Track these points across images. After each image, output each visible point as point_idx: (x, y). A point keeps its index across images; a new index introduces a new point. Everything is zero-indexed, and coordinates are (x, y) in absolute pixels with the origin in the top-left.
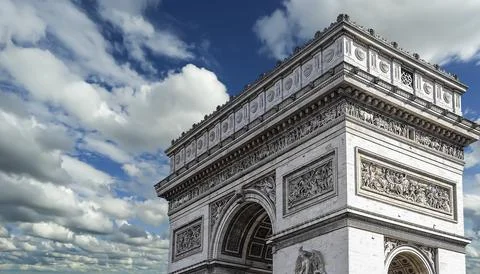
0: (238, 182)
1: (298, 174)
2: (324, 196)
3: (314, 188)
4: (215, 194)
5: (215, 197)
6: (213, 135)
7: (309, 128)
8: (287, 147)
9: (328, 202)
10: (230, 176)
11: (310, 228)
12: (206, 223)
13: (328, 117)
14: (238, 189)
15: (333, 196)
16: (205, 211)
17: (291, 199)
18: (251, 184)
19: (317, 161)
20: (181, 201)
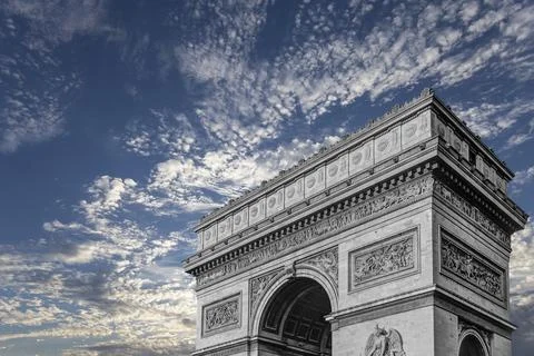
0: (288, 257)
1: (368, 250)
2: (403, 273)
3: (389, 264)
4: (257, 269)
5: (257, 272)
6: (256, 210)
7: (385, 203)
8: (354, 222)
9: (408, 279)
10: (277, 251)
11: (384, 306)
12: (245, 298)
13: (409, 192)
14: (288, 264)
15: (415, 273)
16: (244, 287)
17: (359, 275)
18: (304, 260)
19: (393, 237)
20: (212, 277)
